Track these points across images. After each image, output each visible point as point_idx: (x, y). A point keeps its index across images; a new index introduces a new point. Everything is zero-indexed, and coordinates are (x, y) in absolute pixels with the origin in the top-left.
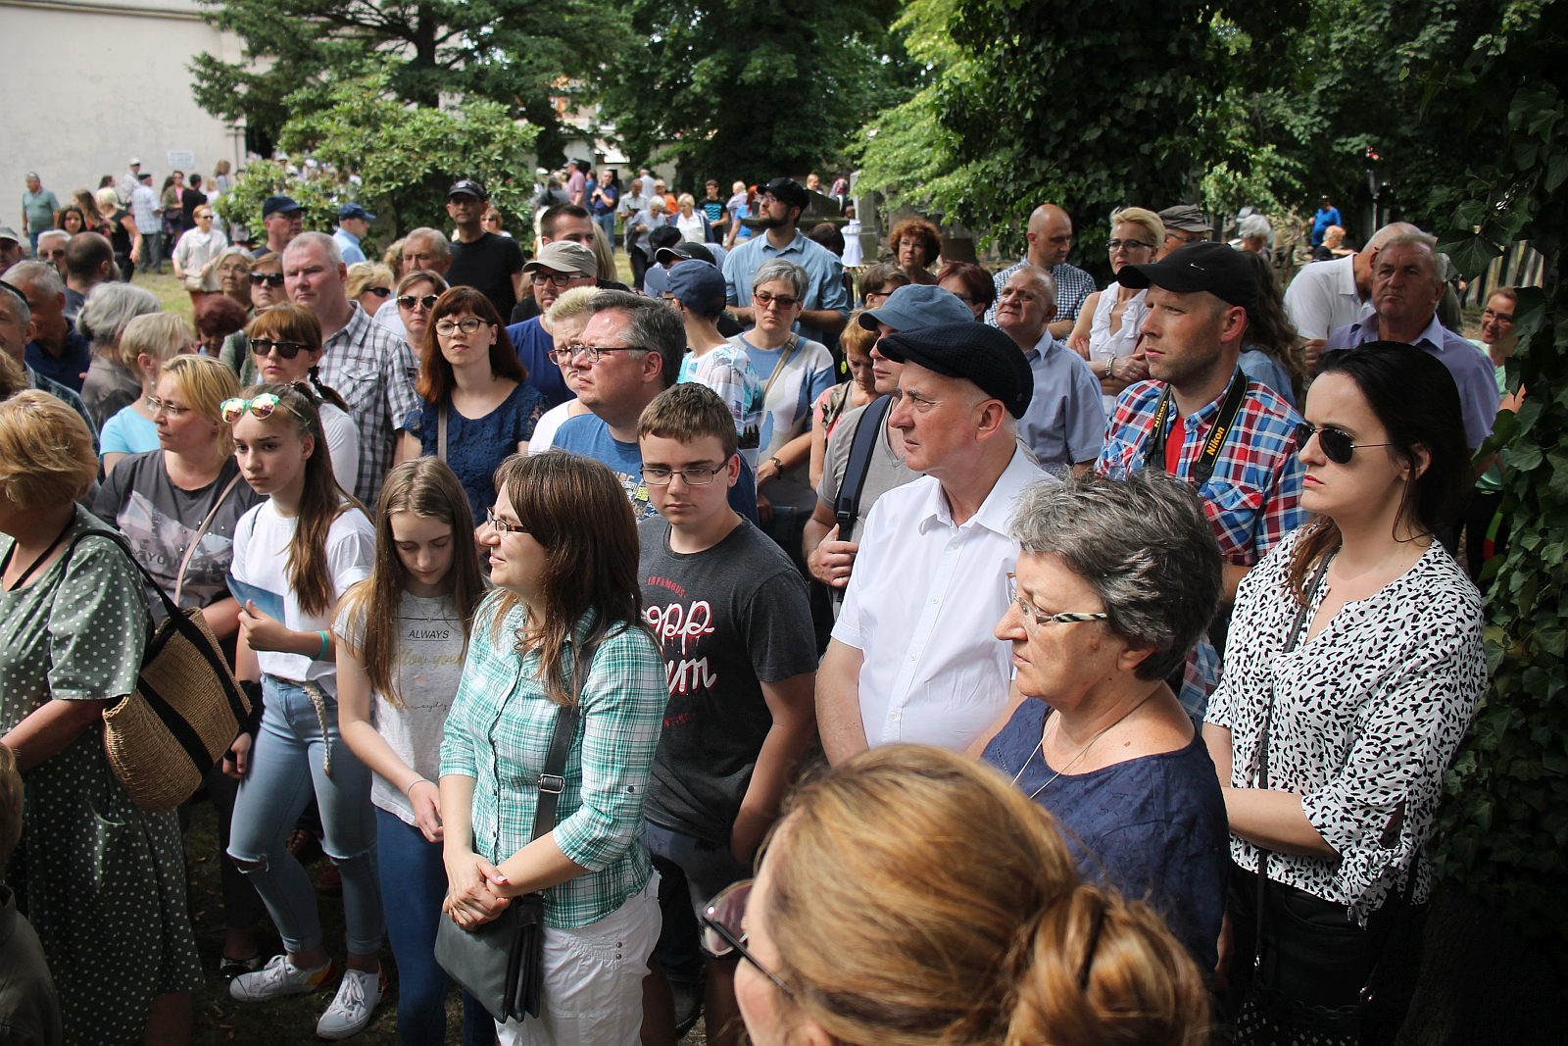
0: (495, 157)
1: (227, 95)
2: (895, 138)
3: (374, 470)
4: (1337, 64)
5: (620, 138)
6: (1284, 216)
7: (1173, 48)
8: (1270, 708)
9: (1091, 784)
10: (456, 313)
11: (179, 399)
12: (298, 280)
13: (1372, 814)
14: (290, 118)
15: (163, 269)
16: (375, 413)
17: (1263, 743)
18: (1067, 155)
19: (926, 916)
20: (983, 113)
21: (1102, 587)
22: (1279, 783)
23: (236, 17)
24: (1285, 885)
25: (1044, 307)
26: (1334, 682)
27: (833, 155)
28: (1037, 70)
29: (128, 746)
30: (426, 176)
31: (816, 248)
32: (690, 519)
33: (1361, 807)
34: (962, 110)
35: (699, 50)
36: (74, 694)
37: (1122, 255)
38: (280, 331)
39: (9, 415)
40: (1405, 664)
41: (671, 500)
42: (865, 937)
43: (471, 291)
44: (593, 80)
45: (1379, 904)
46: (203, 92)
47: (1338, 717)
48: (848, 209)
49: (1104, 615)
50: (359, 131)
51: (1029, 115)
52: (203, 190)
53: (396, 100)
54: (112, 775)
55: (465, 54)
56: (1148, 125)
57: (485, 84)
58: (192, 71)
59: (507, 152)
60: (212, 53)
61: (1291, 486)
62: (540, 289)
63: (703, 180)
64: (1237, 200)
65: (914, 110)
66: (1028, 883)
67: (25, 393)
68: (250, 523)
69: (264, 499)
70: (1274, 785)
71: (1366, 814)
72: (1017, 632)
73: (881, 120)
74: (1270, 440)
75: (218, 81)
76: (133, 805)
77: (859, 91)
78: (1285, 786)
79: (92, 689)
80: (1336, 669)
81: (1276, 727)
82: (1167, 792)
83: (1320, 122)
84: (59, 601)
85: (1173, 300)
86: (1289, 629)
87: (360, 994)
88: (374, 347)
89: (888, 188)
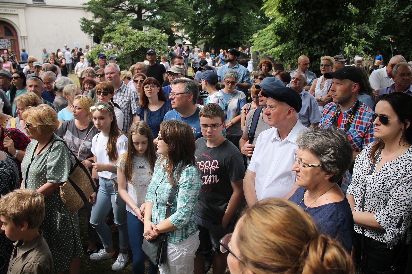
0: (157, 43)
1: (89, 28)
2: (262, 38)
3: (127, 124)
4: (382, 16)
5: (190, 38)
6: (367, 57)
7: (338, 13)
8: (365, 190)
9: (317, 210)
10: (149, 84)
11: (79, 106)
12: (108, 75)
13: (394, 219)
14: (105, 34)
15: (72, 72)
16: (128, 110)
17: (363, 199)
18: (309, 42)
19: (281, 242)
20: (286, 31)
21: (320, 158)
22: (368, 210)
23: (91, 8)
24: (369, 238)
25: (303, 83)
26: (383, 183)
27: (246, 42)
28: (301, 20)
29: (66, 195)
30: (139, 48)
31: (242, 67)
32: (213, 139)
33: (391, 217)
34: (281, 30)
35: (210, 15)
36: (53, 181)
37: (324, 68)
38: (104, 89)
39: (38, 110)
40: (403, 179)
41: (208, 134)
42: (264, 248)
43: (153, 78)
44: (183, 23)
45: (396, 243)
46: (83, 27)
47: (384, 193)
48: (250, 56)
49: (321, 165)
50: (122, 37)
51: (299, 32)
52: (82, 52)
53: (132, 29)
54: (62, 202)
55: (150, 17)
56: (331, 34)
57: (155, 24)
58: (80, 22)
59: (160, 42)
60: (85, 17)
61: (372, 131)
62: (170, 78)
63: (211, 49)
64: (355, 53)
65: (267, 30)
66: (307, 234)
67: (42, 105)
68: (96, 138)
69: (100, 132)
70: (366, 210)
71: (392, 219)
72: (297, 169)
73: (258, 33)
74: (366, 119)
75: (87, 24)
76: (67, 210)
77: (252, 25)
78: (369, 211)
79: (57, 180)
80: (383, 180)
81: (367, 195)
82: (337, 213)
83: (377, 32)
84: (49, 157)
85: (339, 81)
86: (370, 169)
87: (123, 260)
88: (128, 93)
89: (260, 51)
